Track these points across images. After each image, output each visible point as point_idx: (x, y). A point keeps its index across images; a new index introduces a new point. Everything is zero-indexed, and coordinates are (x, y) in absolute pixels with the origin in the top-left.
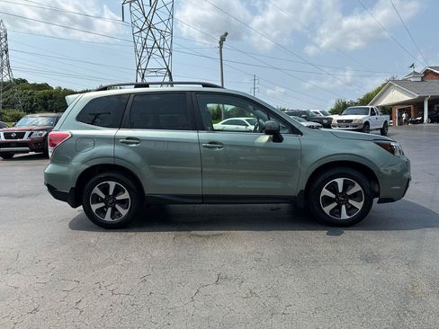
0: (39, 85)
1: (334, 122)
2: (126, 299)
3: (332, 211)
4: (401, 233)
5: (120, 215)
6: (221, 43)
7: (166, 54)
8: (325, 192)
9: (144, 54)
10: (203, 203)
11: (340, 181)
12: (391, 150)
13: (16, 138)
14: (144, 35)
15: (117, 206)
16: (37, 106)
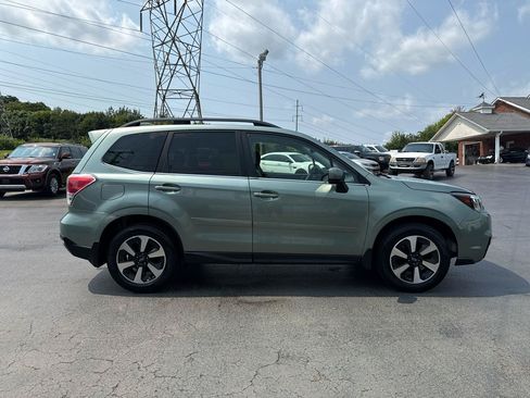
0: (33, 105)
1: (393, 160)
2: (173, 383)
3: (403, 274)
4: (483, 301)
5: (152, 275)
6: (260, 63)
7: (193, 73)
8: (396, 252)
9: (166, 72)
10: (253, 263)
11: (413, 240)
12: (471, 204)
13: (9, 172)
14: (166, 49)
15: (149, 266)
16: (30, 130)
